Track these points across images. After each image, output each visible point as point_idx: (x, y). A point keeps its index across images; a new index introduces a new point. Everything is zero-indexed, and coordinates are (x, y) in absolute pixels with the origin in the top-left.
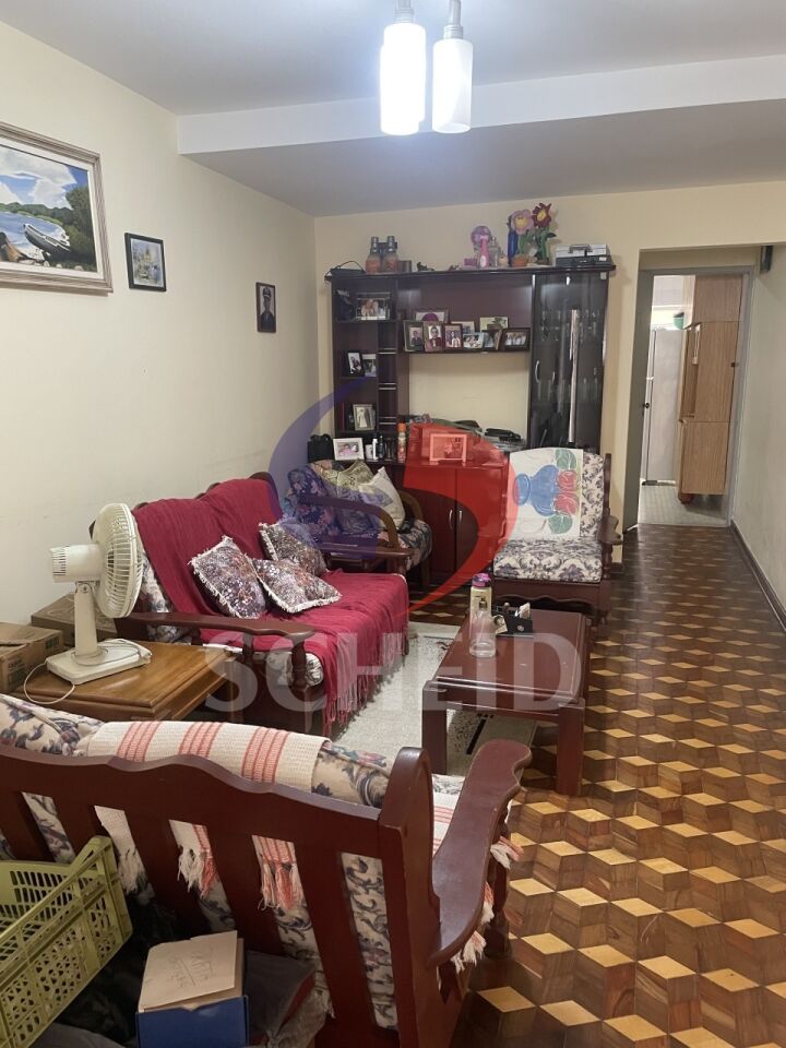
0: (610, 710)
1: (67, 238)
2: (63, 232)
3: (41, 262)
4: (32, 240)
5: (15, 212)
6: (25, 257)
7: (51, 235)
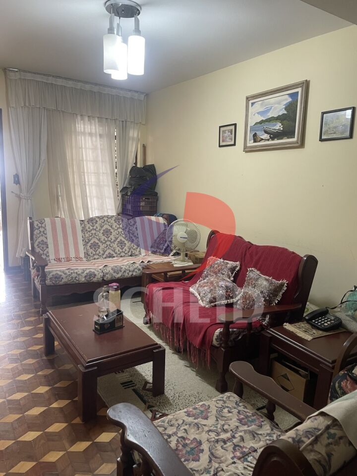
0: (55, 405)
1: (282, 126)
2: (281, 124)
3: (268, 140)
4: (266, 132)
5: (261, 123)
6: (262, 139)
7: (274, 128)
